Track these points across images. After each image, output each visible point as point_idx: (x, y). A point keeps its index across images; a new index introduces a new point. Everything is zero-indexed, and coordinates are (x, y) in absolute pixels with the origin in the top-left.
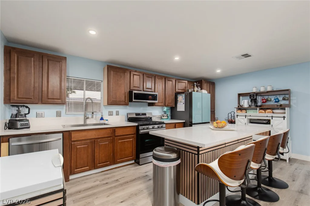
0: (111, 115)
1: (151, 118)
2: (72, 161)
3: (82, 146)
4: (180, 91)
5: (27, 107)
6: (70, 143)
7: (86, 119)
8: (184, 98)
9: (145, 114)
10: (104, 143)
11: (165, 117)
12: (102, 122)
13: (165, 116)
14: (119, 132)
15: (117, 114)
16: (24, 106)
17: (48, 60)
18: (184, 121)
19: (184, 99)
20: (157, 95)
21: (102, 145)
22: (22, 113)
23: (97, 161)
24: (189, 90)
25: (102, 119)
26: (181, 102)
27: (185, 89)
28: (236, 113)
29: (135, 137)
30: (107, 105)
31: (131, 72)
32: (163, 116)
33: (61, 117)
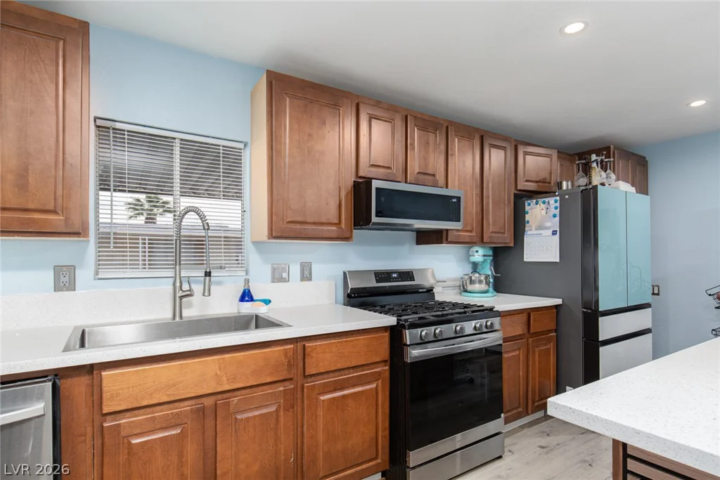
0: (282, 280)
1: (431, 289)
4: (532, 186)
6: (97, 424)
7: (181, 298)
8: (557, 212)
9: (408, 273)
10: (257, 413)
11: (477, 287)
12: (247, 308)
13: (480, 282)
14: (322, 359)
15: (306, 276)
18: (559, 301)
19: (555, 216)
20: (459, 198)
21: (248, 419)
24: (564, 184)
25: (246, 296)
26: (540, 227)
29: (387, 374)
30: (265, 238)
31: (362, 107)
32: (472, 282)
33: (75, 290)
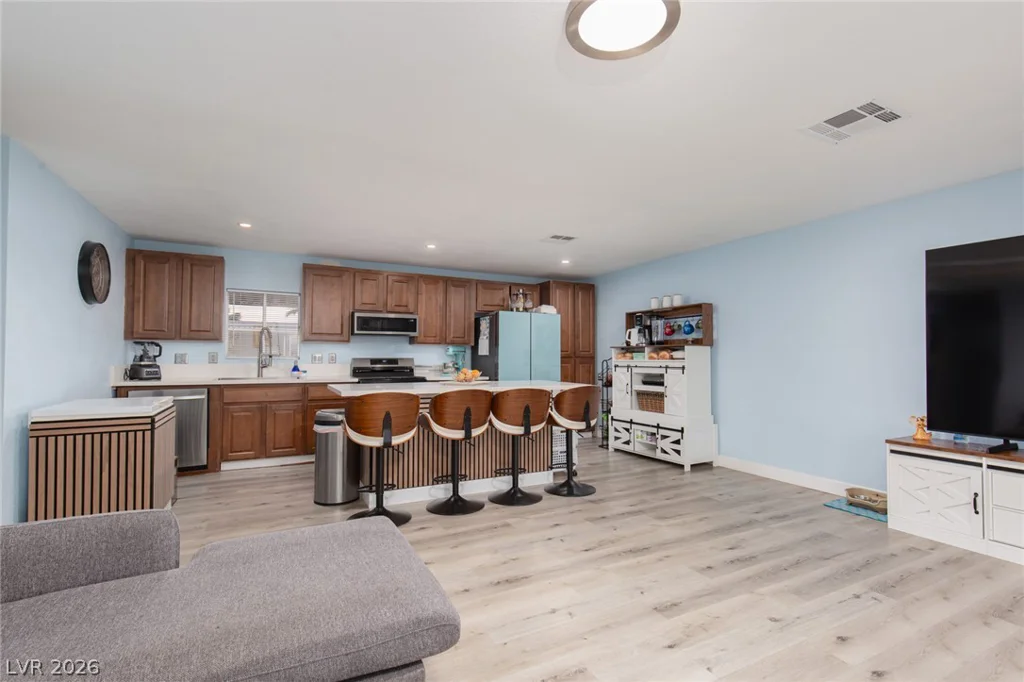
1: (412, 370)
2: (224, 439)
3: (243, 414)
4: (490, 308)
5: (157, 345)
6: (222, 406)
7: (262, 368)
8: (489, 325)
9: (395, 361)
10: (284, 412)
13: (451, 367)
16: (152, 343)
17: (192, 265)
19: (488, 328)
20: (415, 320)
22: (151, 354)
23: (270, 444)
25: (295, 369)
26: (484, 334)
27: (501, 304)
28: (614, 359)
30: (301, 341)
31: (357, 275)
33: (217, 363)
